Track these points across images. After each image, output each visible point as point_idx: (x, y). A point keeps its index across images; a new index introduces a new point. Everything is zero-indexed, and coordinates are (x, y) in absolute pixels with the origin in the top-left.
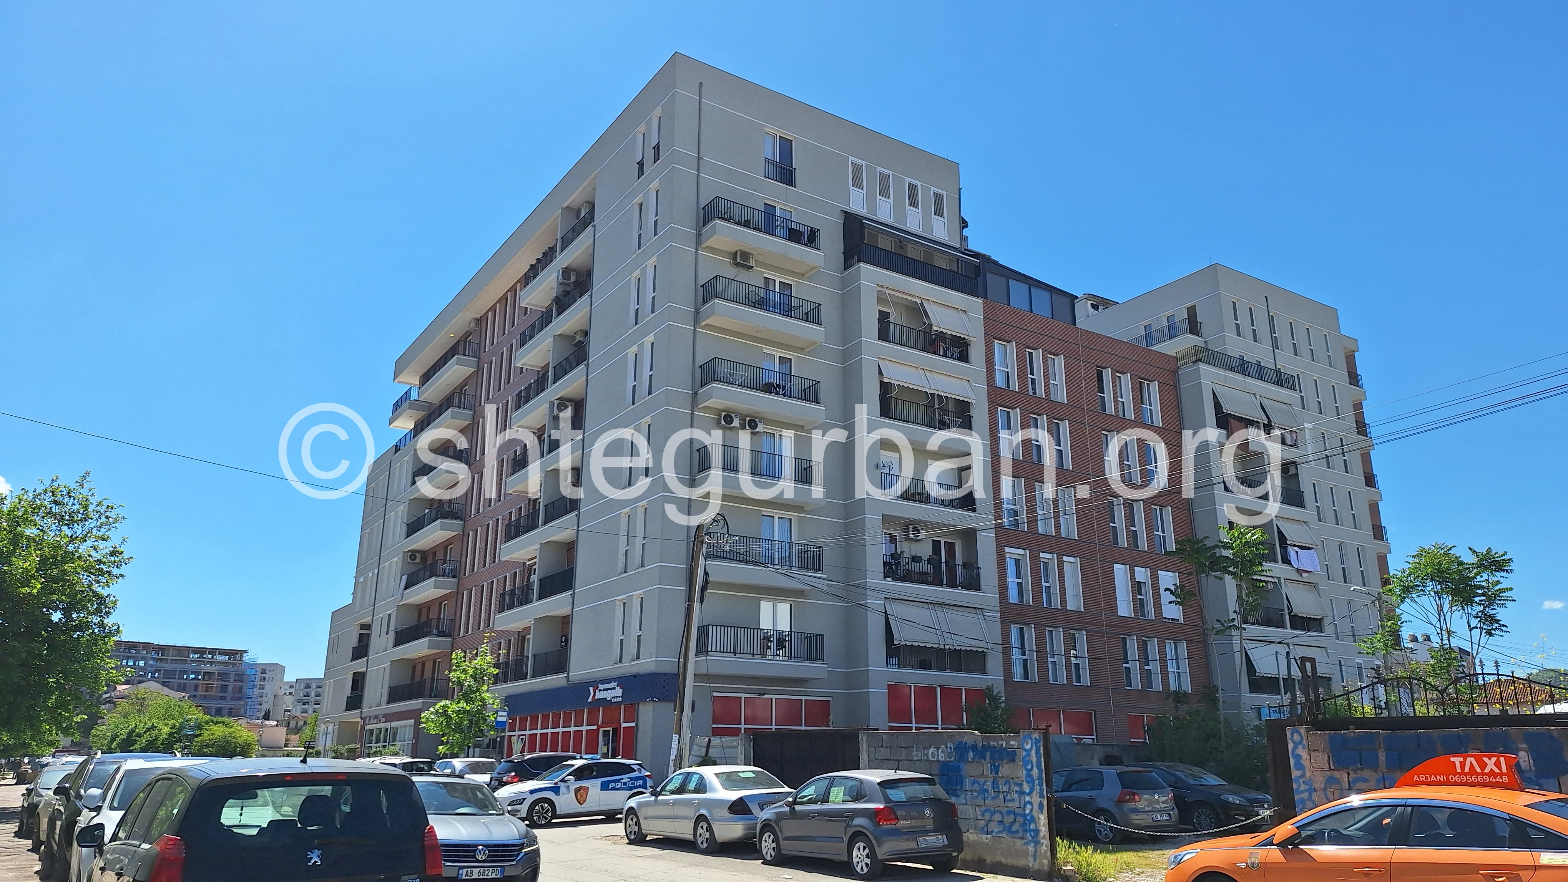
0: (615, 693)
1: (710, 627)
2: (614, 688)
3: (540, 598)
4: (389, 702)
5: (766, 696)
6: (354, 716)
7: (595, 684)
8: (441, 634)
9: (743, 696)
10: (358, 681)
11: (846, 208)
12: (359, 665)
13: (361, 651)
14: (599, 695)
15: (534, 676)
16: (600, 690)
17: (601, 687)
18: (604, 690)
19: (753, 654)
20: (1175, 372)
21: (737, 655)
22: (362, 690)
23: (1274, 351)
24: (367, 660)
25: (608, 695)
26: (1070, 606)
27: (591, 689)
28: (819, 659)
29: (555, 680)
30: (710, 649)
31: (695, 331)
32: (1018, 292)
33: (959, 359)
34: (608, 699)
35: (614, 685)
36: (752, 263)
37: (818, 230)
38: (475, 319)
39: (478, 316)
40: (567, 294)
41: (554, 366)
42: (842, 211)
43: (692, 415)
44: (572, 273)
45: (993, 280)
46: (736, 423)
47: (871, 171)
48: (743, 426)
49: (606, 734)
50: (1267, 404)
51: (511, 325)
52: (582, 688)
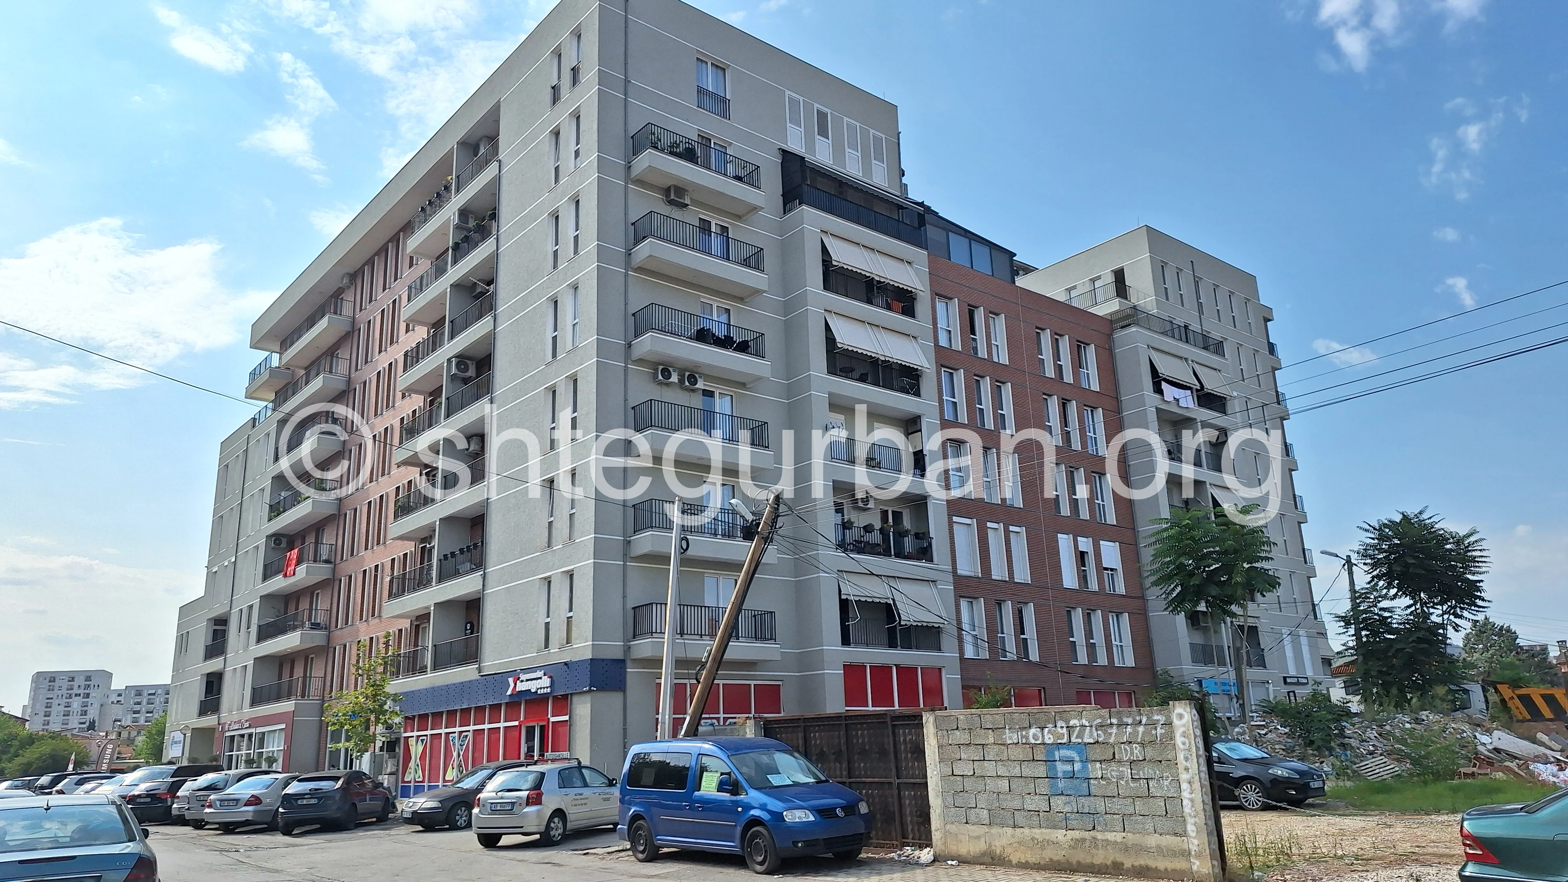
0: (541, 684)
1: (654, 606)
2: (541, 678)
3: (441, 580)
4: (252, 705)
6: (210, 722)
7: (515, 675)
8: (314, 626)
9: (688, 682)
10: (214, 681)
11: (785, 147)
12: (215, 665)
13: (216, 648)
14: (521, 687)
15: (435, 669)
16: (522, 681)
17: (523, 677)
18: (527, 680)
20: (1110, 336)
21: (685, 637)
22: (219, 692)
23: (1200, 314)
24: (225, 658)
25: (533, 686)
26: (1018, 578)
27: (511, 680)
28: (771, 639)
30: (654, 631)
31: (626, 275)
32: (958, 247)
33: (906, 314)
34: (533, 691)
35: (539, 674)
36: (687, 201)
37: (758, 167)
38: (348, 274)
39: (352, 271)
40: (466, 239)
41: (451, 320)
42: (779, 149)
43: (626, 369)
44: (470, 216)
45: (931, 232)
46: (674, 378)
47: (808, 107)
48: (682, 381)
49: (530, 732)
50: (1199, 370)
51: (393, 280)
52: (499, 679)
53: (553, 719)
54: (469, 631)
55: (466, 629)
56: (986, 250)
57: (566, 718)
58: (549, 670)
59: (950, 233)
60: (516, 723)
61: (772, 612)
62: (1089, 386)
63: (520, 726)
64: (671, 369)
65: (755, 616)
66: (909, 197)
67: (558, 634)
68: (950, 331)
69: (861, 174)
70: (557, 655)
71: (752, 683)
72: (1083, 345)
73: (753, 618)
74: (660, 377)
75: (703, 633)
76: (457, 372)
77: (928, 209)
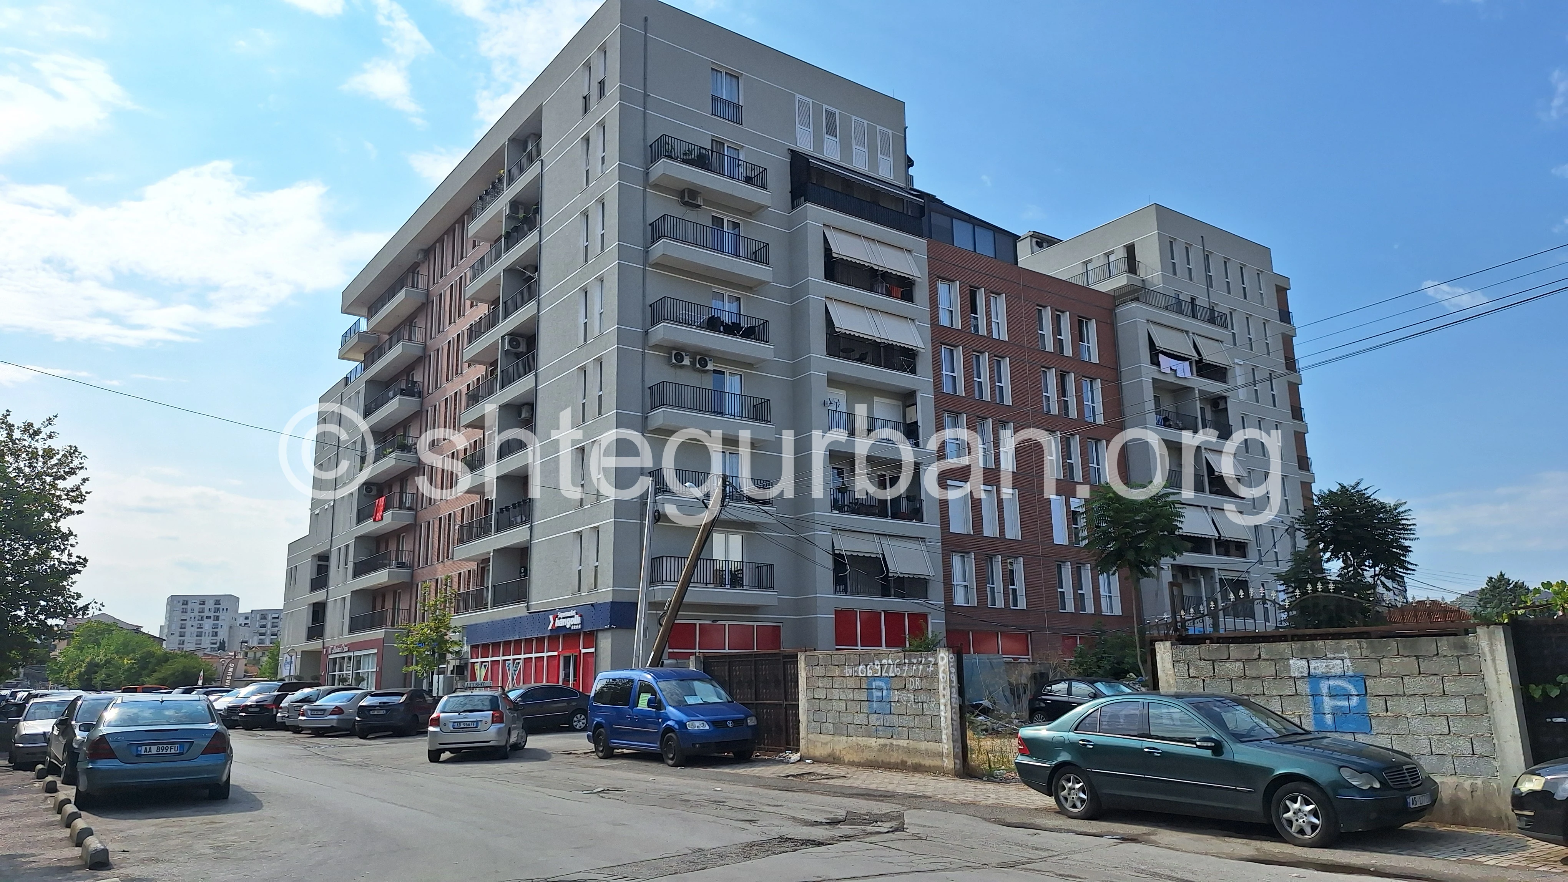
0: (573, 621)
1: (665, 559)
2: (573, 616)
3: (498, 530)
4: (350, 632)
5: (719, 622)
6: (315, 645)
7: (554, 613)
8: (401, 565)
9: (697, 622)
10: (319, 611)
11: (793, 147)
12: (319, 596)
13: (320, 581)
14: (559, 623)
15: (494, 605)
16: (560, 619)
17: (561, 615)
18: (564, 618)
19: (706, 583)
20: (1113, 311)
22: (324, 621)
23: (1208, 289)
24: (327, 591)
25: (568, 623)
26: (1008, 536)
27: (551, 617)
28: (770, 588)
29: (516, 610)
30: (664, 579)
31: (644, 270)
32: (962, 232)
33: (904, 299)
34: (568, 627)
35: (573, 613)
36: (700, 201)
37: (766, 169)
38: (422, 250)
39: (425, 247)
40: (516, 229)
41: (504, 301)
42: (789, 149)
43: (643, 353)
44: (520, 207)
45: (937, 219)
46: (687, 361)
47: (817, 109)
48: (693, 363)
49: (567, 660)
50: (1199, 341)
51: (459, 258)
52: (542, 616)
53: (584, 651)
54: (523, 574)
55: (521, 573)
56: (989, 234)
57: (593, 650)
58: (581, 610)
59: (954, 220)
60: (556, 653)
61: (770, 565)
62: (1090, 359)
63: (559, 655)
64: (684, 354)
65: (758, 567)
66: (915, 187)
67: (588, 580)
68: (951, 311)
69: (867, 169)
70: (587, 598)
71: (755, 624)
72: (1084, 320)
73: (757, 570)
74: (674, 361)
75: (708, 582)
76: (510, 348)
77: (932, 198)
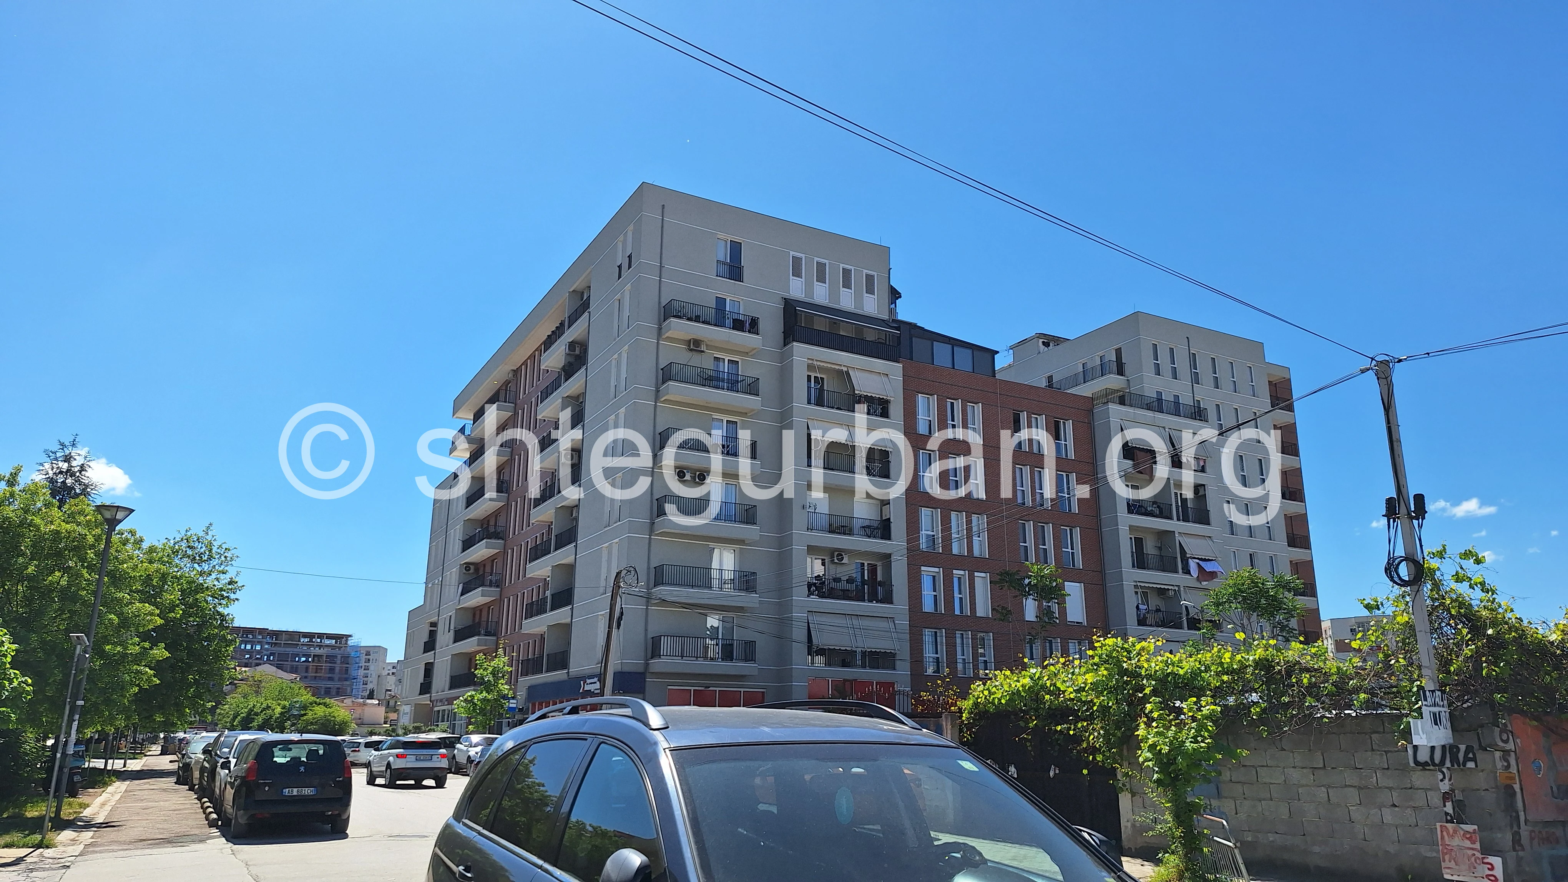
0: (595, 687)
1: (662, 637)
3: (552, 609)
4: (450, 689)
5: (711, 689)
6: (425, 699)
7: (586, 679)
8: (488, 634)
9: (692, 688)
10: (429, 669)
11: (786, 295)
12: (429, 657)
13: (430, 646)
14: (589, 687)
15: (547, 672)
16: (587, 684)
17: (588, 681)
18: (591, 683)
19: (697, 657)
20: (1090, 412)
21: (684, 658)
22: (432, 678)
23: (1193, 385)
24: (435, 653)
25: (592, 688)
26: (980, 613)
27: (582, 682)
28: (752, 660)
29: (559, 675)
30: (662, 654)
31: (655, 406)
32: (942, 352)
33: (882, 415)
34: (592, 691)
36: (703, 348)
37: (758, 318)
40: (570, 365)
41: (563, 421)
42: (781, 298)
45: (918, 343)
47: (809, 262)
52: (576, 681)
54: (567, 646)
56: (969, 352)
61: (753, 642)
62: (1066, 456)
65: (745, 643)
66: (899, 319)
68: (930, 421)
69: (853, 305)
71: (742, 690)
